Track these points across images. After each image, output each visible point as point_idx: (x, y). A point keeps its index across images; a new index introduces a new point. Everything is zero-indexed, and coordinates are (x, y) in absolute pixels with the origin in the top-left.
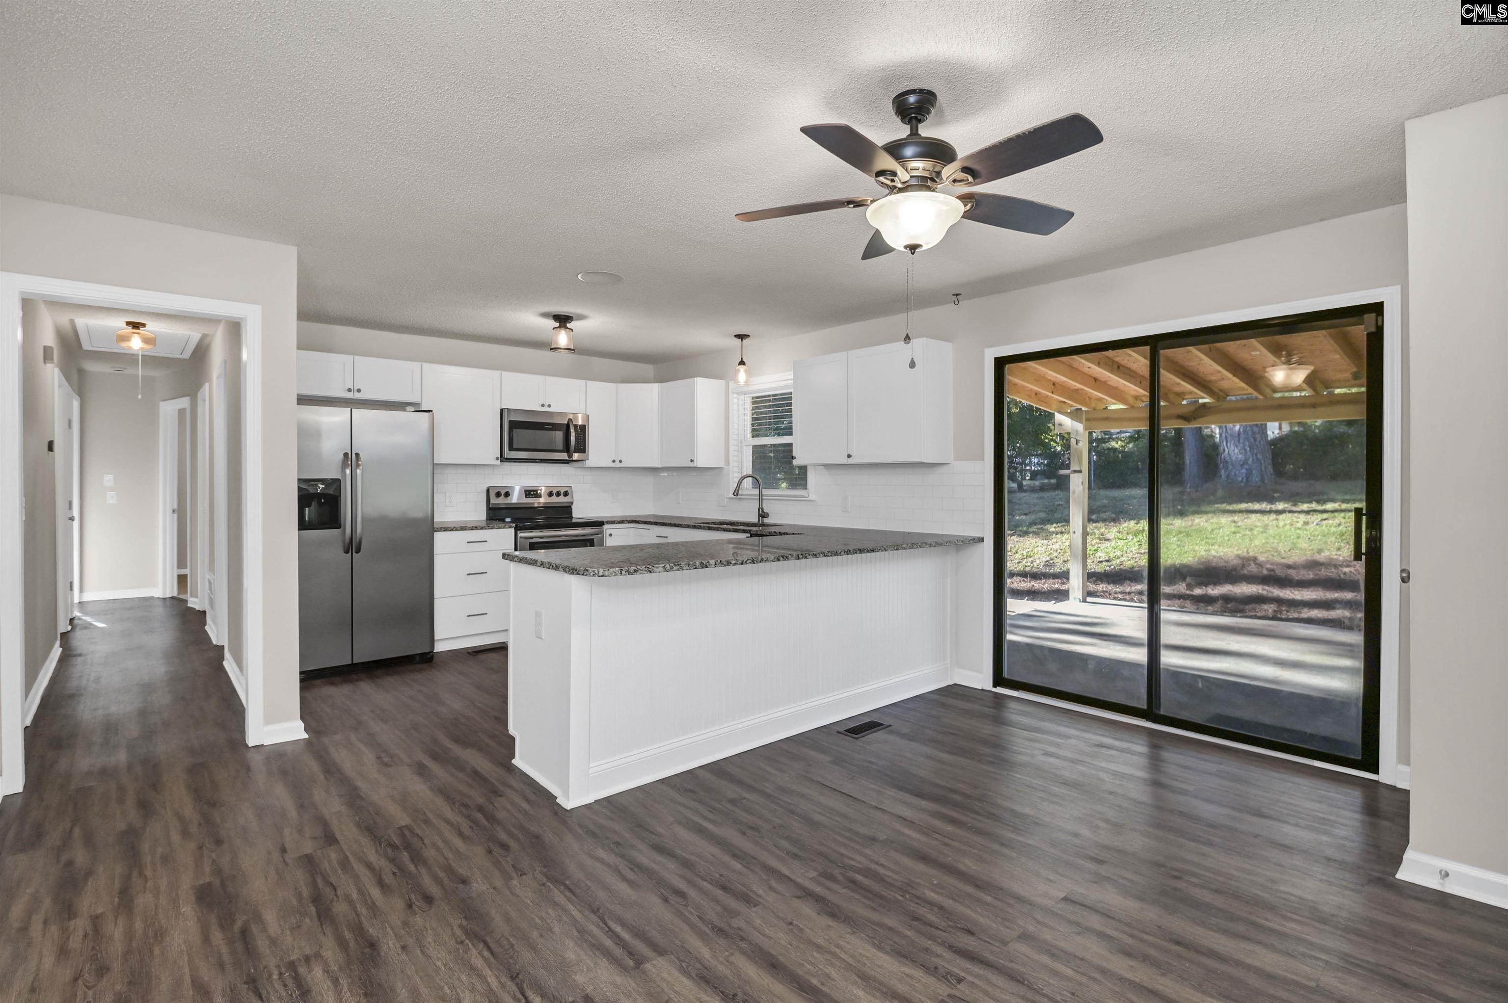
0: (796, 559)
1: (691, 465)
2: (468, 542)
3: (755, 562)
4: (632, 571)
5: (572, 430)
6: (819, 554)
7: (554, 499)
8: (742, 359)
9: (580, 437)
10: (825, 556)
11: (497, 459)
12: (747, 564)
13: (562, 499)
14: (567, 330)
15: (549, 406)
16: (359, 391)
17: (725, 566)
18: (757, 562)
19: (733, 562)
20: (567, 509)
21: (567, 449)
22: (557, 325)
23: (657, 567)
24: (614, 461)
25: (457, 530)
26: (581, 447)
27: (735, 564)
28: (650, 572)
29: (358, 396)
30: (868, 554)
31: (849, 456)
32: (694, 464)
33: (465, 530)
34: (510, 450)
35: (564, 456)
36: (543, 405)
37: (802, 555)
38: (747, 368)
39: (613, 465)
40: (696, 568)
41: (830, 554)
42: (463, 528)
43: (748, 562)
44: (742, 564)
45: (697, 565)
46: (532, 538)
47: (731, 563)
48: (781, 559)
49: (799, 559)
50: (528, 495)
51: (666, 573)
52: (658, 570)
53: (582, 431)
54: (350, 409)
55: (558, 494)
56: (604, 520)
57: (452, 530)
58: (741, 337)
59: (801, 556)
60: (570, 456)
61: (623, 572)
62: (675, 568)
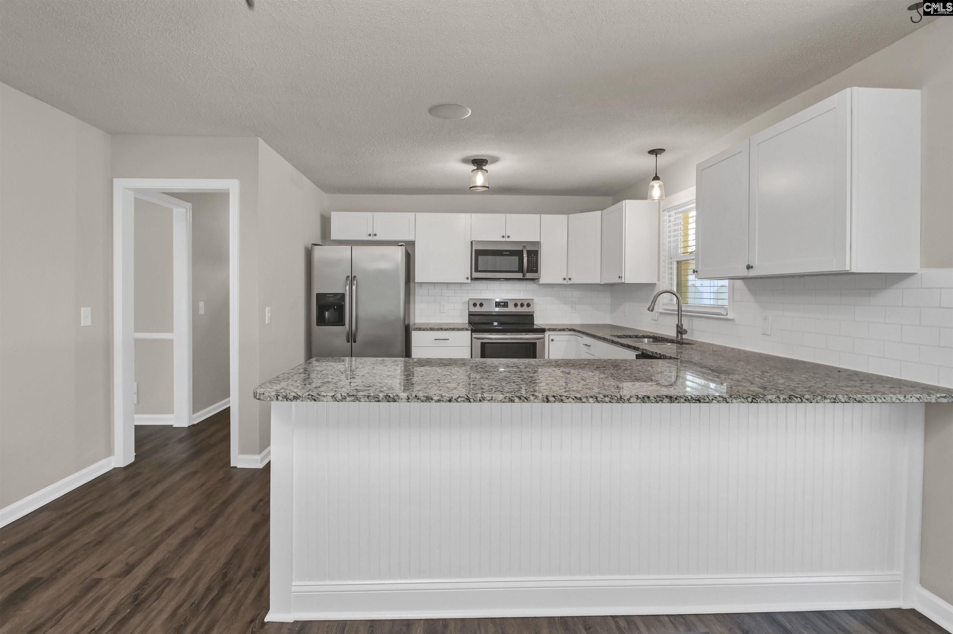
0: (544, 401)
1: (619, 281)
2: (435, 339)
3: (471, 400)
4: (291, 397)
5: (525, 255)
6: (587, 397)
7: (519, 309)
8: (656, 174)
9: (534, 260)
10: (598, 401)
11: (468, 278)
12: (457, 401)
13: (525, 309)
14: (483, 171)
15: (509, 237)
16: (375, 235)
17: (422, 401)
18: (475, 401)
19: (436, 398)
20: (530, 317)
21: (521, 269)
22: (475, 168)
23: (324, 396)
24: (565, 279)
25: (427, 330)
26: (534, 267)
27: (439, 401)
28: (315, 400)
29: (375, 238)
30: (687, 404)
31: (749, 267)
32: (622, 280)
33: (433, 330)
34: (476, 271)
35: (520, 275)
36: (503, 237)
37: (554, 396)
38: (662, 183)
39: (565, 282)
40: (378, 401)
41: (607, 399)
42: (432, 329)
43: (459, 400)
44: (450, 401)
45: (381, 398)
46: (483, 339)
47: (432, 399)
48: (517, 400)
49: (548, 401)
50: (497, 305)
51: (336, 402)
52: (325, 399)
53: (534, 255)
54: (351, 247)
55: (522, 305)
56: (546, 327)
57: (424, 330)
58: (655, 152)
59: (551, 399)
60: (524, 276)
61: (280, 398)
62: (348, 399)
